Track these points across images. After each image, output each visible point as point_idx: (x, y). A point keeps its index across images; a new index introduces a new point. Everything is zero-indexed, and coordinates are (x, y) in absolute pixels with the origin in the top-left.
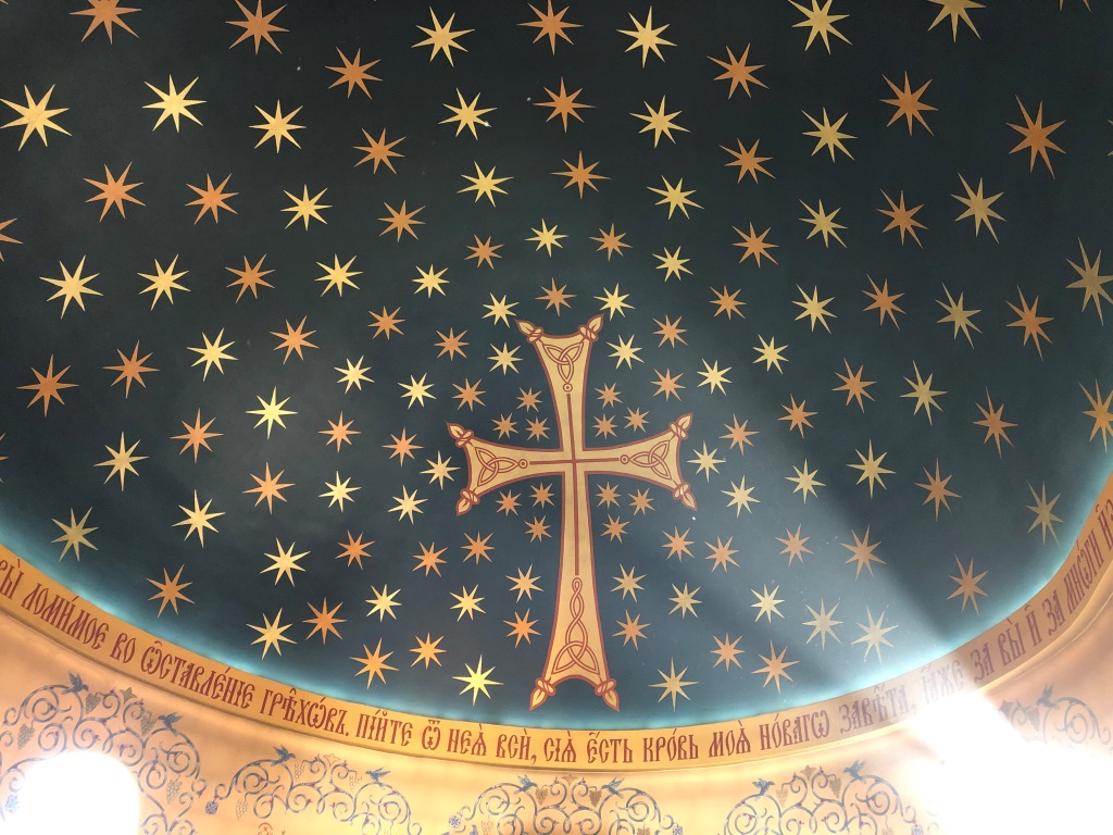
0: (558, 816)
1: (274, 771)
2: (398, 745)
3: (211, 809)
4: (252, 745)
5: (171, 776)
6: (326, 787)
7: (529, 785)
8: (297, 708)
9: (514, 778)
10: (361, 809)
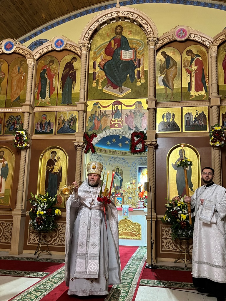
0: (146, 162)
1: (111, 159)
2: (125, 155)
3: (107, 164)
4: (109, 157)
5: (102, 162)
6: (118, 160)
7: (142, 158)
8: (113, 152)
9: (140, 157)
10: (122, 162)
